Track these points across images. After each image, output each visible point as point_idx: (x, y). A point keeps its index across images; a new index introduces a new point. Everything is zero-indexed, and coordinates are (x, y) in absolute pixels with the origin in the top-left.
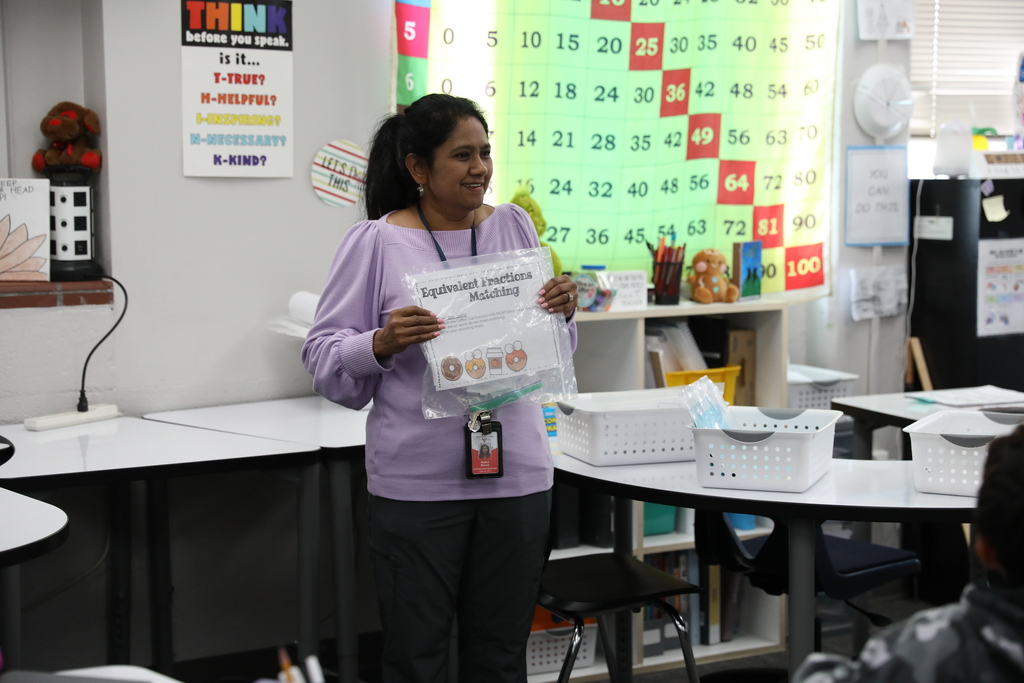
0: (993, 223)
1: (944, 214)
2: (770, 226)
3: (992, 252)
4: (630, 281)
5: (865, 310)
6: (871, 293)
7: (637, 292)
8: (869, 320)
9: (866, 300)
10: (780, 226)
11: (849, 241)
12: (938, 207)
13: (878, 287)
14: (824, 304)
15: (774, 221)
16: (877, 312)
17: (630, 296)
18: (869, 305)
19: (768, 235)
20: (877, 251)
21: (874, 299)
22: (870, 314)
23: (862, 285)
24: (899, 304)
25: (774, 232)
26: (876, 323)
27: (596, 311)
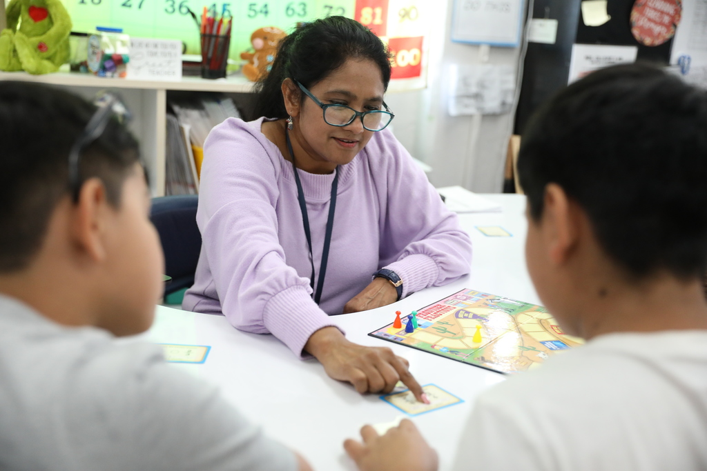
0: (590, 27)
1: (551, 17)
2: (374, 15)
3: (588, 58)
4: (159, 50)
5: (466, 106)
6: (474, 90)
7: (169, 62)
8: (470, 117)
9: (468, 97)
10: (384, 16)
11: (456, 37)
12: (547, 10)
13: (482, 85)
14: (428, 96)
15: (378, 11)
16: (480, 109)
17: (160, 65)
18: (472, 102)
19: (372, 24)
20: (484, 49)
21: (477, 96)
22: (472, 110)
23: (465, 81)
24: (504, 104)
25: (378, 21)
26: (477, 119)
27: (105, 76)
